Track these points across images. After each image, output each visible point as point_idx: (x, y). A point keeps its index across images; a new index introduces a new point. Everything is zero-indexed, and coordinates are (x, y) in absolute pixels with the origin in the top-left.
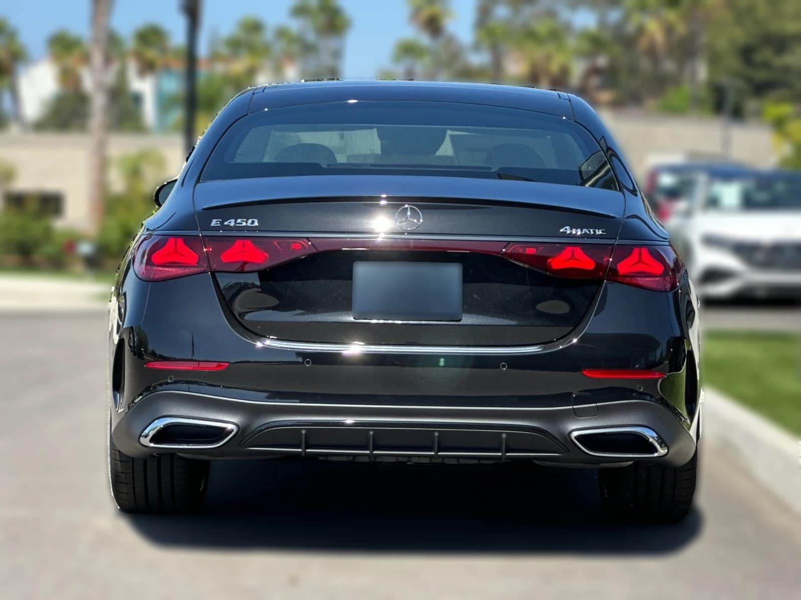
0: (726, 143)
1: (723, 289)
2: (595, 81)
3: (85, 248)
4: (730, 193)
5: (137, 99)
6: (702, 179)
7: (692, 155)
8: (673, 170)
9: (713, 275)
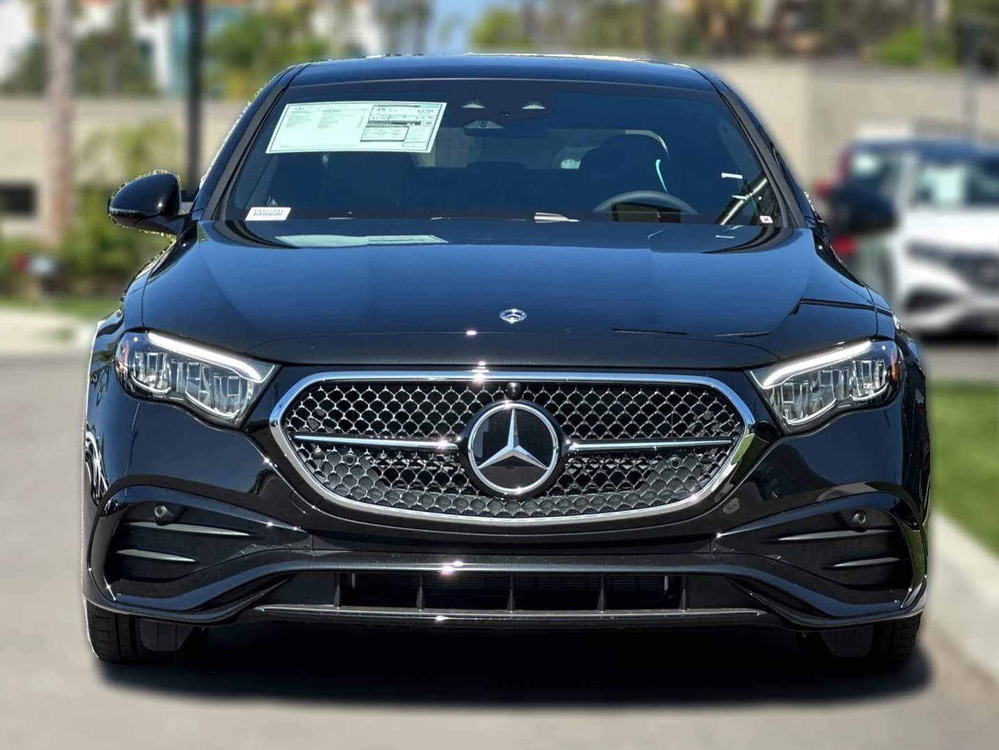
0: (970, 107)
1: (937, 319)
2: (791, 20)
3: (42, 266)
4: (949, 183)
5: (145, 49)
6: (909, 162)
7: (922, 124)
8: (876, 149)
9: (923, 300)
